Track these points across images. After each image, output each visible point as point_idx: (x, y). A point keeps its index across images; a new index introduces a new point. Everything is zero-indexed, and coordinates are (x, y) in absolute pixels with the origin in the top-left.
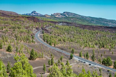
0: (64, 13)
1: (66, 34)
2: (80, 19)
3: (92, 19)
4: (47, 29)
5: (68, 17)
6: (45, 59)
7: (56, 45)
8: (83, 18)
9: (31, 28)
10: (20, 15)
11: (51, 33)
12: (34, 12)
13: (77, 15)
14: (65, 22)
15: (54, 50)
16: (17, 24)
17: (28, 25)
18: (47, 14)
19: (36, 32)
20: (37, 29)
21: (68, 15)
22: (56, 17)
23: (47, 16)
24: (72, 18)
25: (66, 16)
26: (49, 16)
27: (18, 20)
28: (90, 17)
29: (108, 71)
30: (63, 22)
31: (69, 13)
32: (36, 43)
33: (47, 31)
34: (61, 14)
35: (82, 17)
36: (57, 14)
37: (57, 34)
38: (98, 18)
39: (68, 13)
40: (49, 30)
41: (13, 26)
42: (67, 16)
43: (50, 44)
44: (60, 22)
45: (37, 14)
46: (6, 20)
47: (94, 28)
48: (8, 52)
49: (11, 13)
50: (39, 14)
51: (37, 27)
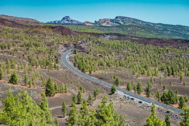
0: (117, 17)
1: (113, 53)
2: (143, 28)
3: (165, 27)
4: (83, 47)
5: (123, 26)
6: (70, 94)
7: (93, 73)
8: (148, 27)
9: (55, 45)
10: (41, 23)
11: (88, 53)
12: (67, 18)
13: (139, 21)
14: (115, 34)
15: (87, 80)
16: (34, 38)
18: (88, 21)
19: (64, 51)
20: (66, 46)
21: (123, 21)
22: (102, 26)
23: (87, 25)
24: (130, 26)
25: (120, 24)
26: (91, 25)
27: (36, 32)
28: (160, 24)
29: (168, 112)
30: (111, 34)
31: (126, 18)
32: (61, 70)
33: (82, 50)
34: (112, 21)
35: (148, 24)
36: (105, 20)
37: (99, 54)
38: (176, 26)
39: (123, 18)
40: (86, 47)
41: (27, 42)
42: (122, 23)
43: (83, 71)
44: (107, 34)
45: (72, 21)
46: (16, 32)
47: (164, 42)
48: (11, 85)
49: (27, 21)
50: (75, 21)
51: (66, 42)
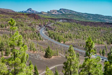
0: (60, 9)
2: (77, 16)
4: (50, 26)
6: (60, 57)
7: (65, 43)
9: (33, 25)
10: (17, 12)
11: (55, 30)
12: (30, 9)
13: (74, 11)
14: (65, 19)
15: (65, 47)
16: (19, 21)
17: (30, 22)
19: (40, 29)
20: (40, 26)
21: (64, 11)
22: (53, 14)
23: (44, 13)
24: (69, 15)
26: (46, 13)
28: (86, 13)
30: (62, 19)
31: (66, 9)
33: (51, 28)
34: (58, 11)
35: (79, 13)
36: (54, 11)
37: (61, 31)
42: (64, 13)
43: (59, 41)
44: (60, 19)
45: (33, 11)
46: (6, 17)
49: (8, 10)
50: (35, 11)
51: (39, 24)
